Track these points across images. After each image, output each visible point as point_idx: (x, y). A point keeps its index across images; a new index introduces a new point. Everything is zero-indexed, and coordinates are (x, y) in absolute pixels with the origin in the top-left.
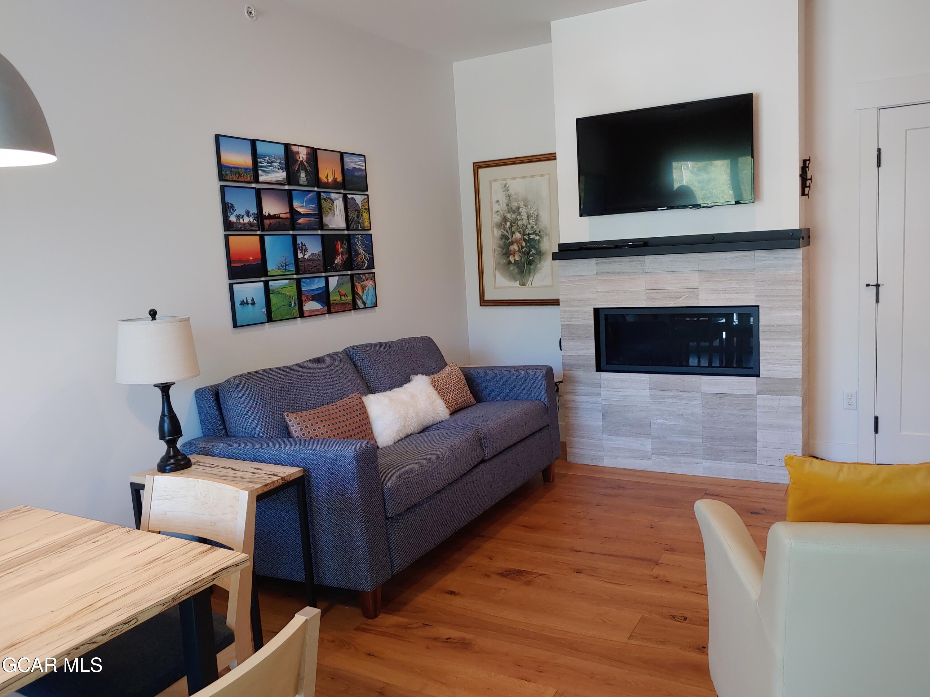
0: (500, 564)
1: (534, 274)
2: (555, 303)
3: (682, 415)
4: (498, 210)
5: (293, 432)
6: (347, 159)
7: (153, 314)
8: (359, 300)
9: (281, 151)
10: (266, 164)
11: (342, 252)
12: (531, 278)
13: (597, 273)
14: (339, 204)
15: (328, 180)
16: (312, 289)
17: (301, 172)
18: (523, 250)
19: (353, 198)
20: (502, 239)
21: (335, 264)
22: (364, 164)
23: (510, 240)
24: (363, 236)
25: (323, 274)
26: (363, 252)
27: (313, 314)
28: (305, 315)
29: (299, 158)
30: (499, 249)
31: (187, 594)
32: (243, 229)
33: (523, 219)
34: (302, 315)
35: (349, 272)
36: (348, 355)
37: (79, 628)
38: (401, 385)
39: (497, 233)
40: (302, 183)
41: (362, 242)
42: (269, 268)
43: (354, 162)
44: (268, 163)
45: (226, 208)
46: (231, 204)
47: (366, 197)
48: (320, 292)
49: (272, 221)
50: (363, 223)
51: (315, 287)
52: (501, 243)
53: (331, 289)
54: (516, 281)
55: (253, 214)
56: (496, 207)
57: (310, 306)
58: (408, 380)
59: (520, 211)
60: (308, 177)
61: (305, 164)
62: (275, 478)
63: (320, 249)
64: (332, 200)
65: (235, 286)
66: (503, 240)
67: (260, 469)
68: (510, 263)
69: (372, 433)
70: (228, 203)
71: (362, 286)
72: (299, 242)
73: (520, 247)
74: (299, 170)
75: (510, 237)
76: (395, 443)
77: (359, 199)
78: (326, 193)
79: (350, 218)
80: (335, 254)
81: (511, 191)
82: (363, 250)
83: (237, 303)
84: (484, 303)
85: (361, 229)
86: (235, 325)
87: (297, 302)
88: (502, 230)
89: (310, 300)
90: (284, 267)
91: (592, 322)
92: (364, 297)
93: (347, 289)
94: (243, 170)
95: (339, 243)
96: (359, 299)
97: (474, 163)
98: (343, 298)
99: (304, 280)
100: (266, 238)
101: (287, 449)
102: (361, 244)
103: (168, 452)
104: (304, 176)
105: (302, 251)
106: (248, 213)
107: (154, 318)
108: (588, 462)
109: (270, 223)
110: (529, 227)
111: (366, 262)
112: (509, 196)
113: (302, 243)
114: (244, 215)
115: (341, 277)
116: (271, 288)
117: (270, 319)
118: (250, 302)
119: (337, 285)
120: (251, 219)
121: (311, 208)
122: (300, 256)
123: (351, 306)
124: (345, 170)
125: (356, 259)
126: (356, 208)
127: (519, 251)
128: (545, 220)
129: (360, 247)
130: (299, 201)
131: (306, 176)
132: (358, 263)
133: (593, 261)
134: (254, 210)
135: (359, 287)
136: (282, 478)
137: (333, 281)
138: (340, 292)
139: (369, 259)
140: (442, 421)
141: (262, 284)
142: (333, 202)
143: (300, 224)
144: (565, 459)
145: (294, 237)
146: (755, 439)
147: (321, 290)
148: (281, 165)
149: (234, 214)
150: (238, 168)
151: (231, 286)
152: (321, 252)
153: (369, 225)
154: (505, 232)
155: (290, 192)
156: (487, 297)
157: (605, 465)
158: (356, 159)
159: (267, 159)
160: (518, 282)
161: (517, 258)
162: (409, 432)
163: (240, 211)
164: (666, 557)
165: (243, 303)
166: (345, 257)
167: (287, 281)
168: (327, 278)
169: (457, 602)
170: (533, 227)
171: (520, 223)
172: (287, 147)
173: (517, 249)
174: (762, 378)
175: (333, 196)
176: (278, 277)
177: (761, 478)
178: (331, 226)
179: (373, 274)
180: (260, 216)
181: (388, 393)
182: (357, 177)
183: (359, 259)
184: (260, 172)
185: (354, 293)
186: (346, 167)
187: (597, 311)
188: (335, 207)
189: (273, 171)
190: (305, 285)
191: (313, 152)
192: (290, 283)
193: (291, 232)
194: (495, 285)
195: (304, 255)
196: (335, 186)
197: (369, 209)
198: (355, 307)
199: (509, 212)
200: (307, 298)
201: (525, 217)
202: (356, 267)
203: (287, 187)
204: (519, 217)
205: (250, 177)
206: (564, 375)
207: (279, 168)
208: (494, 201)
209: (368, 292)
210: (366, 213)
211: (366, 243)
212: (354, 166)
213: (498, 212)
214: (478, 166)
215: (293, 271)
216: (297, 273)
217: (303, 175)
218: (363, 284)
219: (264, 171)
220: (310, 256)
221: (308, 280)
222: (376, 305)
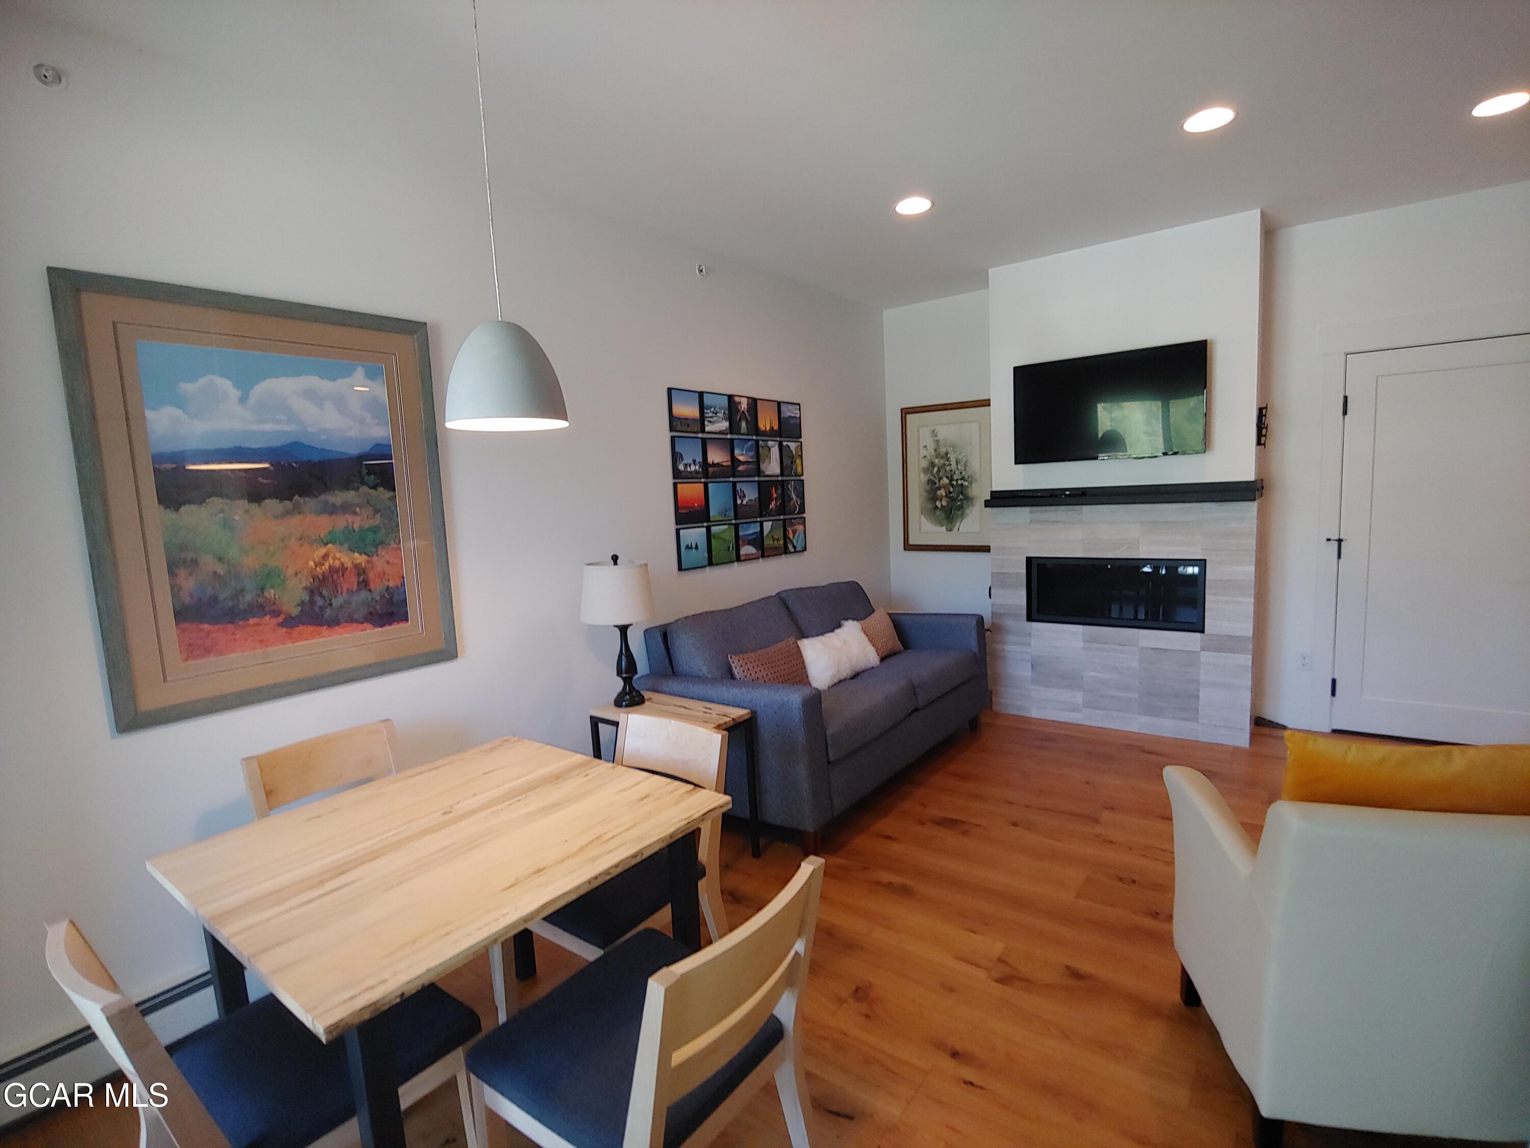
0: (934, 812)
1: (962, 519)
2: (986, 549)
3: (1117, 669)
4: (924, 455)
5: (736, 674)
6: (783, 408)
7: (615, 559)
8: (790, 545)
9: (725, 402)
10: (711, 415)
11: (776, 497)
12: (958, 524)
13: (1031, 522)
14: (775, 451)
15: (766, 428)
16: (749, 533)
18: (951, 495)
19: (787, 446)
20: (928, 484)
21: (769, 510)
22: (799, 412)
23: (937, 486)
24: (796, 482)
25: (759, 519)
26: (796, 498)
27: (748, 557)
28: (742, 559)
30: (925, 493)
31: (681, 832)
32: (689, 477)
33: (951, 465)
34: (738, 559)
35: (782, 517)
36: (781, 599)
37: (594, 859)
38: (832, 631)
39: (924, 478)
40: (742, 432)
41: (795, 487)
42: (712, 514)
43: (790, 411)
44: (713, 413)
45: (676, 457)
46: (680, 453)
47: (799, 444)
48: (755, 536)
49: (715, 469)
50: (796, 470)
51: (751, 532)
52: (928, 487)
53: (765, 533)
54: (942, 526)
55: (699, 463)
56: (923, 452)
57: (747, 550)
58: (839, 626)
59: (948, 456)
61: (746, 413)
62: (727, 719)
63: (757, 495)
64: (769, 447)
65: (681, 532)
66: (930, 485)
67: (710, 709)
68: (936, 507)
69: (807, 676)
70: (677, 453)
71: (793, 531)
72: (738, 488)
73: (948, 492)
75: (937, 482)
76: (829, 688)
77: (793, 446)
78: (763, 442)
79: (784, 464)
80: (770, 500)
81: (940, 437)
82: (796, 496)
83: (683, 548)
84: (908, 547)
85: (794, 475)
86: (680, 568)
87: (734, 546)
88: (930, 475)
89: (746, 545)
90: (724, 512)
91: (1024, 571)
92: (795, 542)
93: (779, 533)
94: (691, 421)
95: (774, 489)
96: (790, 543)
97: (902, 409)
98: (776, 542)
99: (741, 525)
100: (710, 485)
101: (734, 692)
102: (793, 490)
103: (624, 688)
104: (745, 426)
105: (740, 497)
106: (694, 462)
107: (615, 563)
108: (1015, 712)
109: (714, 472)
110: (957, 472)
111: (798, 507)
112: (937, 441)
113: (741, 489)
114: (691, 464)
115: (774, 522)
116: (712, 532)
117: (711, 563)
118: (694, 546)
119: (771, 530)
120: (697, 468)
121: (750, 456)
122: (739, 502)
123: (782, 550)
124: (782, 419)
125: (789, 504)
126: (790, 455)
127: (946, 496)
128: (975, 466)
129: (793, 492)
130: (739, 449)
131: (747, 424)
132: (790, 508)
133: (1027, 509)
134: (699, 459)
135: (790, 532)
136: (733, 719)
137: (767, 526)
138: (773, 537)
139: (800, 503)
140: (873, 668)
141: (704, 530)
142: (770, 450)
143: (739, 471)
144: (991, 709)
145: (734, 484)
146: (1198, 697)
147: (756, 534)
148: (725, 416)
149: (682, 463)
150: (687, 419)
151: (678, 531)
152: (757, 497)
153: (801, 471)
154: (932, 477)
155: (732, 440)
156: (911, 542)
157: (1033, 716)
158: (791, 407)
159: (713, 409)
160: (944, 528)
161: (944, 503)
162: (842, 677)
163: (688, 459)
164: (1106, 815)
165: (687, 547)
166: (779, 503)
167: (726, 527)
168: (761, 523)
169: (895, 848)
170: (961, 473)
171: (948, 468)
172: (730, 397)
173: (944, 494)
174: (1207, 634)
175: (770, 443)
176: (719, 523)
177: (1203, 737)
178: (767, 473)
179: (802, 520)
180: (705, 463)
181: (821, 638)
182: (792, 425)
183: (792, 504)
184: (706, 423)
185: (786, 537)
186: (782, 416)
187: (1029, 560)
188: (772, 454)
189: (718, 421)
190: (742, 530)
191: (753, 402)
192: (729, 528)
193: (731, 479)
194: (920, 529)
195: (742, 501)
196: (772, 434)
197: (801, 456)
198: (786, 551)
199: (937, 457)
200: (744, 543)
201: (953, 462)
202: (788, 512)
203: (729, 436)
204: (947, 463)
205: (697, 428)
206: (993, 624)
207: (723, 418)
208: (921, 447)
209: (799, 536)
210: (799, 459)
211: (798, 489)
212: (790, 414)
213: (925, 457)
214: (906, 412)
215: (732, 516)
216: (736, 518)
217: (744, 424)
218: (794, 529)
219: (710, 422)
220: (747, 502)
221: (745, 525)
222: (805, 549)
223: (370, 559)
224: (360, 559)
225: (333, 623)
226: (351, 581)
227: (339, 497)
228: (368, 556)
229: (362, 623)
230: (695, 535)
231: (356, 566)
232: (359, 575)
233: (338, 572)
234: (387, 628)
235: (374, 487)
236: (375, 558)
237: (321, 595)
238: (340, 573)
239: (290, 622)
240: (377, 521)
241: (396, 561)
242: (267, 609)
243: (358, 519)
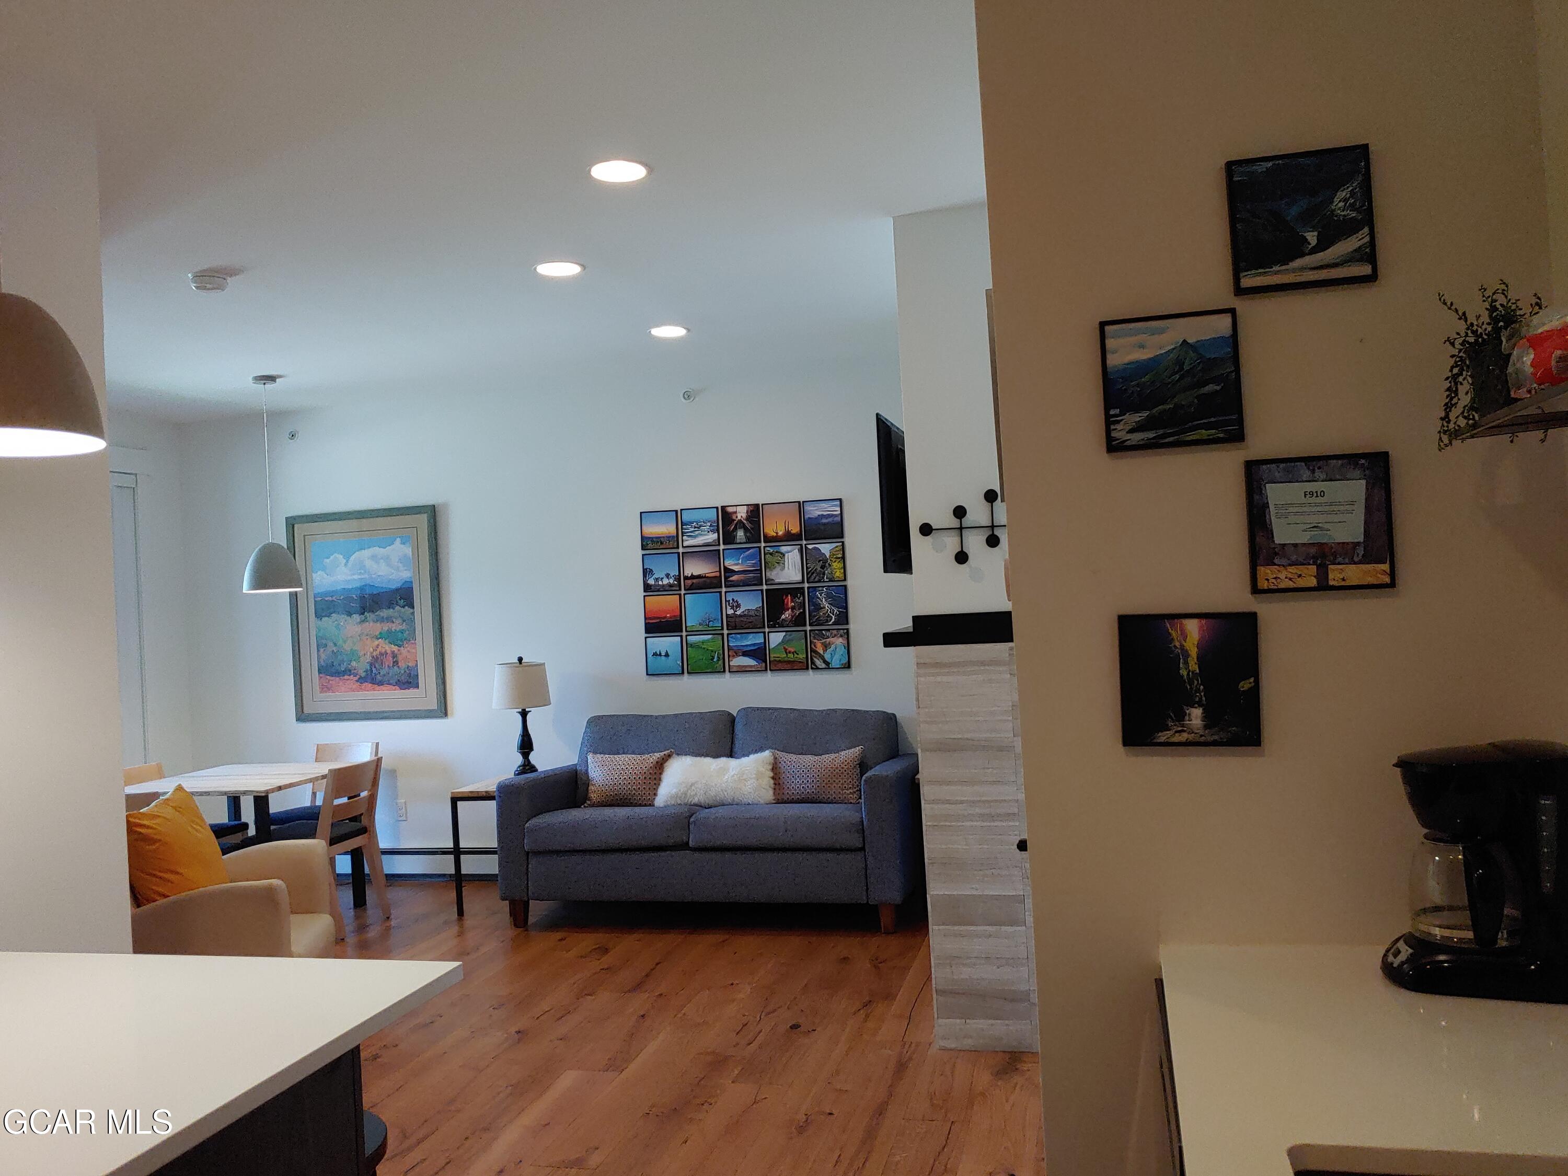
6: (808, 508)
8: (819, 660)
9: (714, 514)
10: (693, 529)
11: (793, 606)
14: (792, 557)
15: (777, 533)
16: (744, 645)
17: (739, 530)
19: (816, 548)
21: (781, 620)
22: (838, 509)
24: (831, 588)
25: (763, 630)
26: (833, 607)
27: (743, 669)
28: (732, 670)
29: (737, 517)
32: (661, 590)
34: (728, 670)
35: (804, 628)
36: (733, 715)
40: (738, 541)
41: (828, 596)
42: (690, 624)
43: (822, 509)
44: (695, 527)
45: (646, 572)
46: (649, 569)
47: (841, 544)
48: (756, 647)
49: (694, 581)
50: (830, 574)
51: (749, 643)
53: (772, 645)
55: (673, 576)
57: (741, 661)
60: (748, 535)
61: (745, 522)
63: (761, 605)
64: (782, 553)
65: (651, 640)
70: (646, 569)
71: (822, 644)
72: (729, 598)
74: (735, 529)
77: (826, 548)
78: (773, 548)
79: (810, 569)
80: (784, 609)
82: (829, 604)
83: (650, 655)
85: (828, 580)
86: (648, 674)
87: (721, 657)
89: (740, 656)
90: (706, 623)
92: (828, 657)
93: (798, 646)
94: (666, 538)
95: (789, 597)
96: (818, 657)
98: (791, 655)
99: (733, 636)
100: (687, 597)
102: (824, 597)
103: (522, 761)
104: (742, 534)
105: (734, 607)
106: (668, 575)
109: (693, 583)
111: (833, 617)
113: (733, 600)
114: (663, 578)
115: (789, 633)
116: (690, 642)
117: (686, 671)
118: (663, 654)
119: (782, 641)
120: (671, 581)
121: (749, 564)
122: (732, 612)
123: (806, 666)
124: (805, 520)
125: (815, 613)
126: (821, 559)
129: (824, 600)
130: (733, 559)
131: (745, 533)
132: (819, 618)
134: (673, 572)
135: (820, 645)
137: (777, 637)
138: (786, 649)
139: (838, 613)
141: (678, 639)
142: (787, 555)
143: (733, 581)
145: (725, 594)
147: (754, 646)
148: (712, 528)
149: (652, 578)
150: (660, 537)
151: (646, 639)
152: (760, 607)
153: (843, 575)
155: (721, 551)
158: (822, 504)
159: (694, 524)
163: (660, 574)
165: (655, 654)
166: (798, 613)
167: (710, 636)
168: (767, 634)
172: (723, 508)
175: (784, 549)
176: (698, 633)
178: (777, 581)
179: (846, 632)
180: (681, 576)
182: (824, 524)
183: (822, 614)
184: (687, 537)
185: (811, 651)
186: (808, 515)
188: (786, 560)
189: (701, 535)
190: (734, 640)
191: (756, 508)
192: (712, 639)
193: (719, 590)
195: (735, 611)
196: (788, 538)
197: (843, 558)
198: (812, 667)
200: (736, 654)
202: (815, 622)
203: (717, 548)
205: (672, 544)
207: (709, 530)
209: (835, 651)
210: (837, 562)
211: (835, 596)
212: (820, 513)
215: (719, 627)
216: (727, 629)
217: (740, 534)
218: (826, 642)
219: (690, 536)
220: (747, 612)
221: (738, 636)
222: (848, 666)
223: (399, 648)
224: (395, 648)
225: (381, 683)
226: (389, 661)
227: (385, 613)
228: (399, 647)
229: (394, 686)
230: (668, 643)
231: (393, 652)
232: (394, 658)
233: (383, 655)
234: (407, 691)
235: (403, 607)
236: (402, 648)
237: (375, 667)
238: (384, 656)
239: (362, 680)
240: (404, 626)
241: (414, 651)
242: (352, 672)
243: (394, 625)
